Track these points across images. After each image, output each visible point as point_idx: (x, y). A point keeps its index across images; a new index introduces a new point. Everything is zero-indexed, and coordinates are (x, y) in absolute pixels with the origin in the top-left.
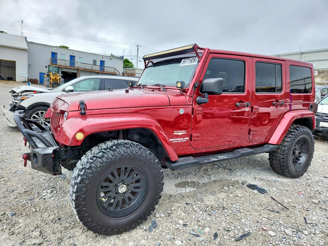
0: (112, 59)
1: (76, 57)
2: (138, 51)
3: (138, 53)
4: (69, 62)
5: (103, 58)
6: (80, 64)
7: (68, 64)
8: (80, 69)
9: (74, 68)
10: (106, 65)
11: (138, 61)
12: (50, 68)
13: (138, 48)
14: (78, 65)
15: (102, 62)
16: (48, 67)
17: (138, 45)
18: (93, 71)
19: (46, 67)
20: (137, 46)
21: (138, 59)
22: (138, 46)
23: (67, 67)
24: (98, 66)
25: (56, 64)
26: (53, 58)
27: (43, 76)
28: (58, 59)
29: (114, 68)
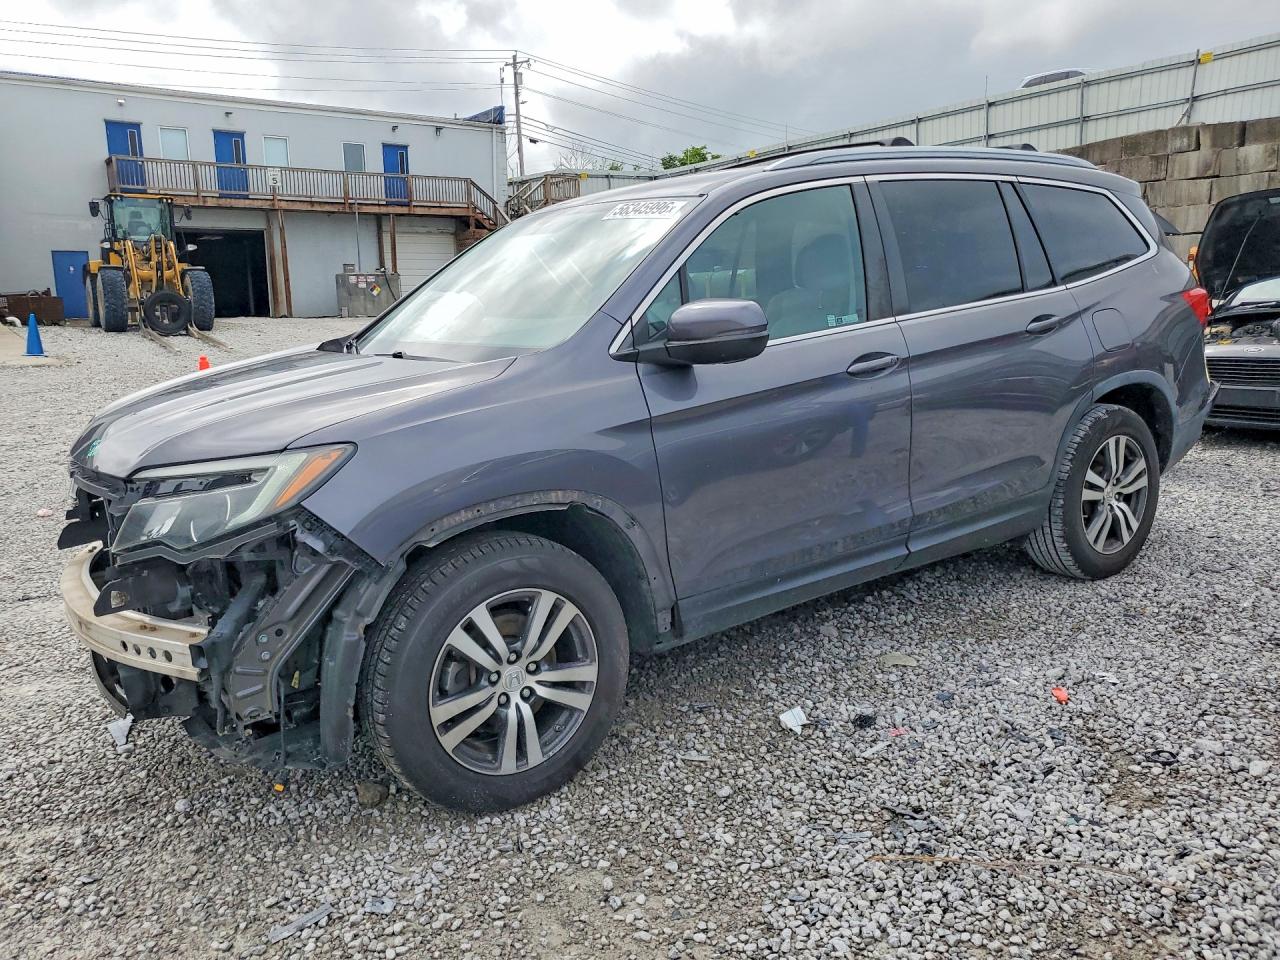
0: (442, 131)
1: (246, 138)
2: (516, 86)
3: (521, 99)
4: (213, 171)
5: (394, 128)
6: (279, 179)
7: (210, 182)
8: (284, 205)
9: (242, 203)
10: (415, 166)
11: (525, 142)
12: (117, 211)
13: (515, 74)
14: (271, 183)
15: (396, 156)
16: (103, 208)
17: (515, 57)
18: (356, 209)
19: (94, 209)
20: (511, 61)
21: (523, 132)
22: (515, 64)
23: (210, 203)
24: (373, 175)
25: (140, 187)
26: (121, 157)
27: (72, 269)
28: (152, 160)
29: (466, 180)
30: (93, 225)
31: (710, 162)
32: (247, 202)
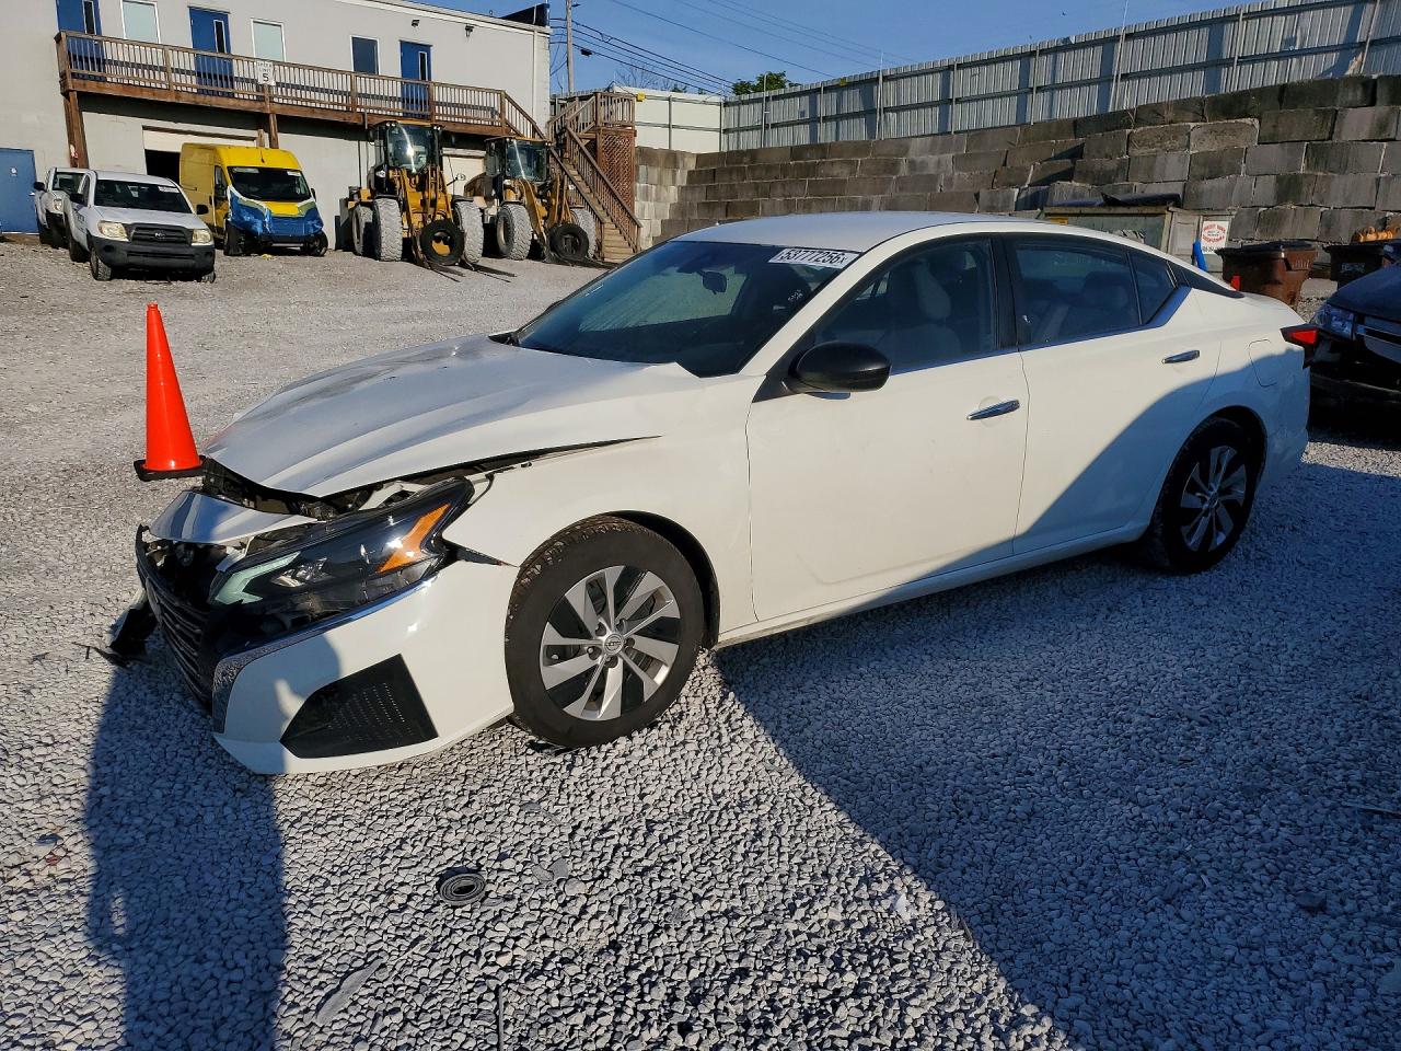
0: (475, 30)
1: (231, 20)
5: (415, 23)
6: (271, 76)
8: (278, 109)
9: (225, 103)
10: (439, 71)
14: (261, 79)
15: (416, 57)
18: (366, 120)
23: (184, 99)
24: (389, 78)
25: (97, 73)
26: (73, 33)
27: (14, 171)
28: (111, 40)
29: (499, 92)
30: (38, 118)
31: (789, 90)
32: (231, 101)
